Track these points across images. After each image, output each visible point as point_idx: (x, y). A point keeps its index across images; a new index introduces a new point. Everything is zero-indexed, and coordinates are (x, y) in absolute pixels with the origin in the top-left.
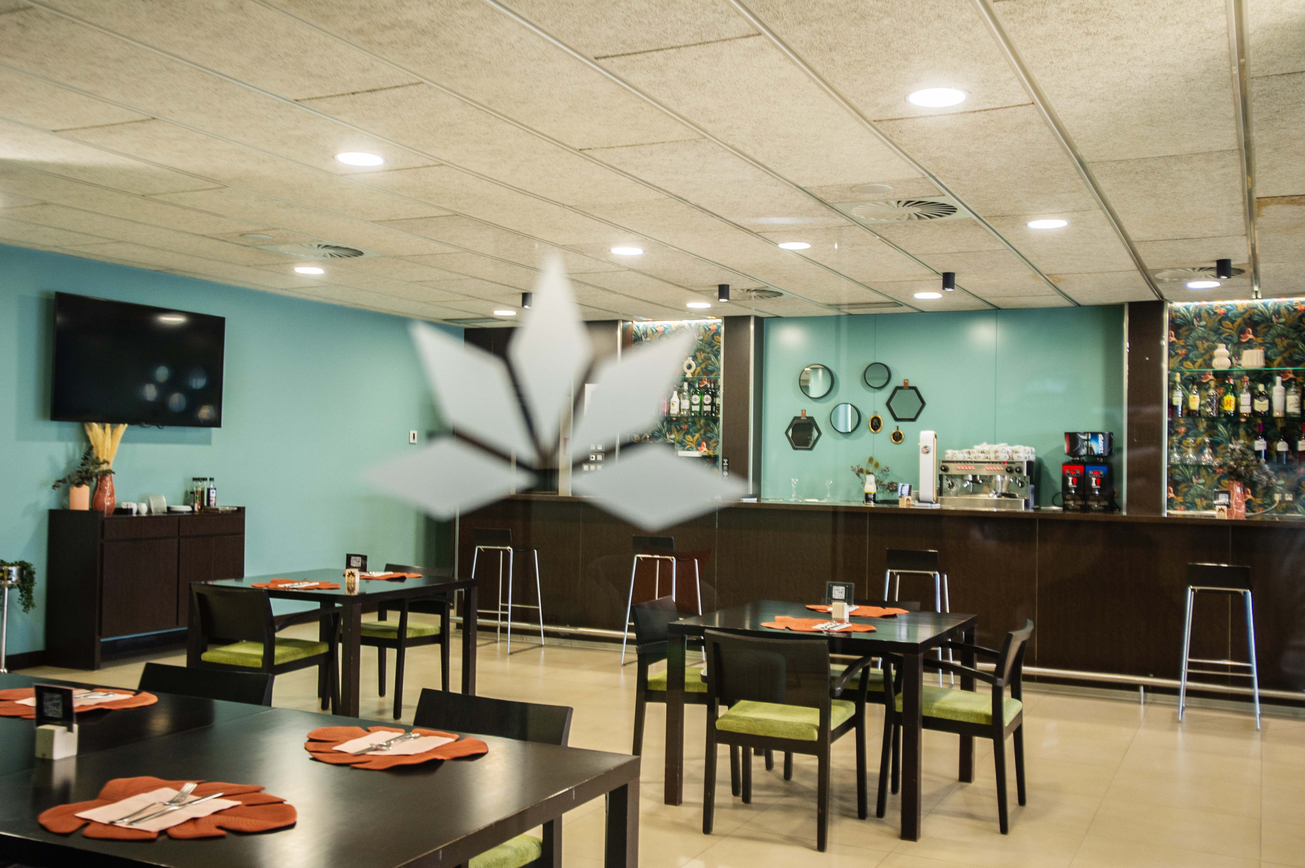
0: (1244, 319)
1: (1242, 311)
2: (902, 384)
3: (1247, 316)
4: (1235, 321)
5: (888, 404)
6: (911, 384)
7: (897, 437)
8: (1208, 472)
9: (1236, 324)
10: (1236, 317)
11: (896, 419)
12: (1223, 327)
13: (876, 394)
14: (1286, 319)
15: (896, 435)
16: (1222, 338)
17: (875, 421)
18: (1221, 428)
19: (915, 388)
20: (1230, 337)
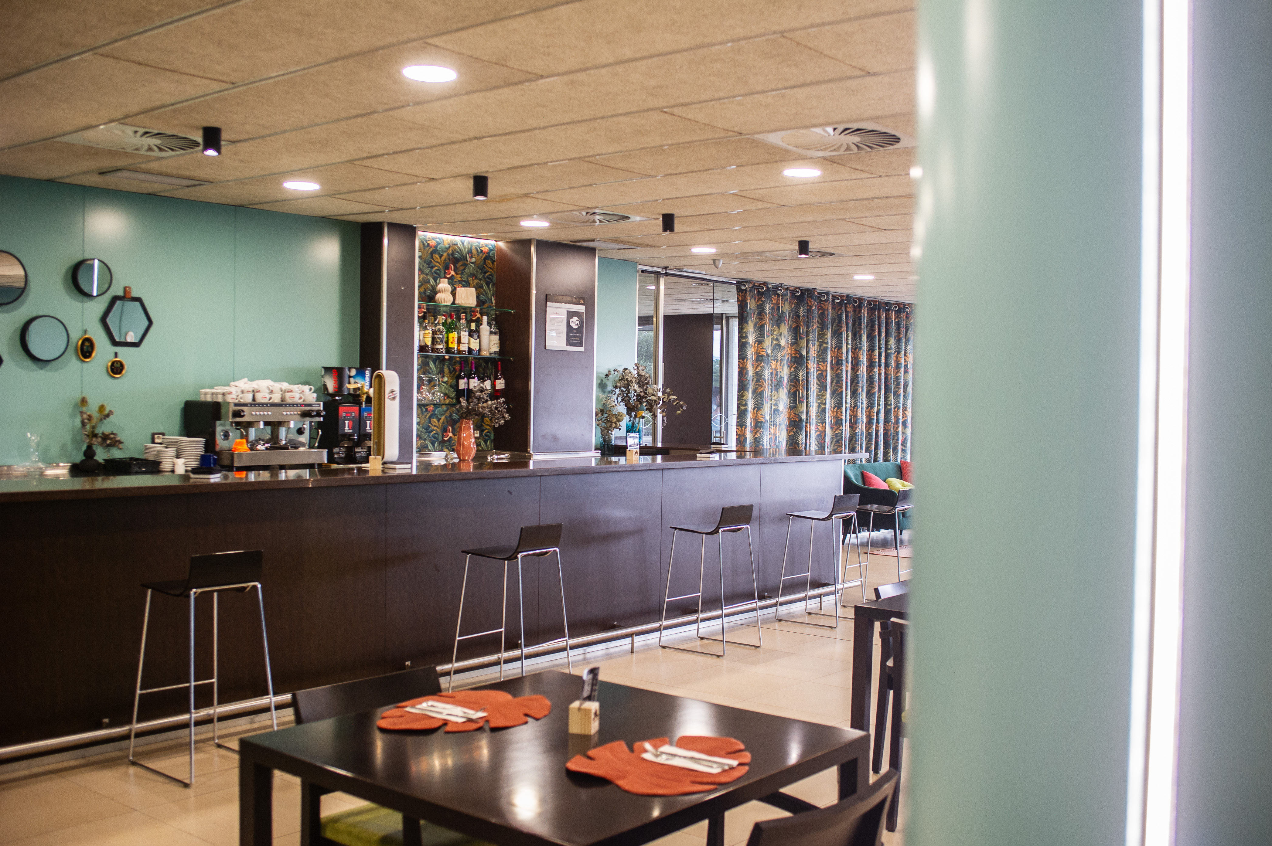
0: (448, 254)
1: (447, 246)
2: (121, 293)
3: (450, 251)
4: (442, 255)
5: (103, 320)
6: (134, 294)
7: (117, 368)
8: (422, 410)
9: (443, 258)
10: (443, 252)
11: (115, 343)
12: (434, 260)
13: (85, 304)
14: (476, 260)
15: (116, 365)
16: (433, 271)
17: (87, 344)
18: (432, 365)
19: (138, 300)
20: (438, 271)
